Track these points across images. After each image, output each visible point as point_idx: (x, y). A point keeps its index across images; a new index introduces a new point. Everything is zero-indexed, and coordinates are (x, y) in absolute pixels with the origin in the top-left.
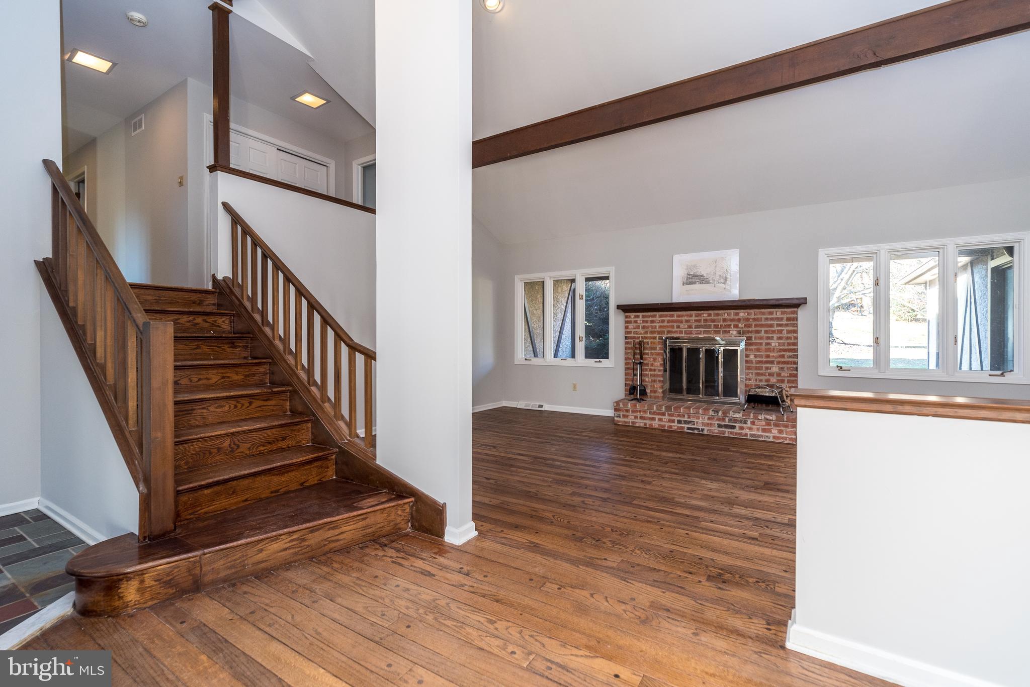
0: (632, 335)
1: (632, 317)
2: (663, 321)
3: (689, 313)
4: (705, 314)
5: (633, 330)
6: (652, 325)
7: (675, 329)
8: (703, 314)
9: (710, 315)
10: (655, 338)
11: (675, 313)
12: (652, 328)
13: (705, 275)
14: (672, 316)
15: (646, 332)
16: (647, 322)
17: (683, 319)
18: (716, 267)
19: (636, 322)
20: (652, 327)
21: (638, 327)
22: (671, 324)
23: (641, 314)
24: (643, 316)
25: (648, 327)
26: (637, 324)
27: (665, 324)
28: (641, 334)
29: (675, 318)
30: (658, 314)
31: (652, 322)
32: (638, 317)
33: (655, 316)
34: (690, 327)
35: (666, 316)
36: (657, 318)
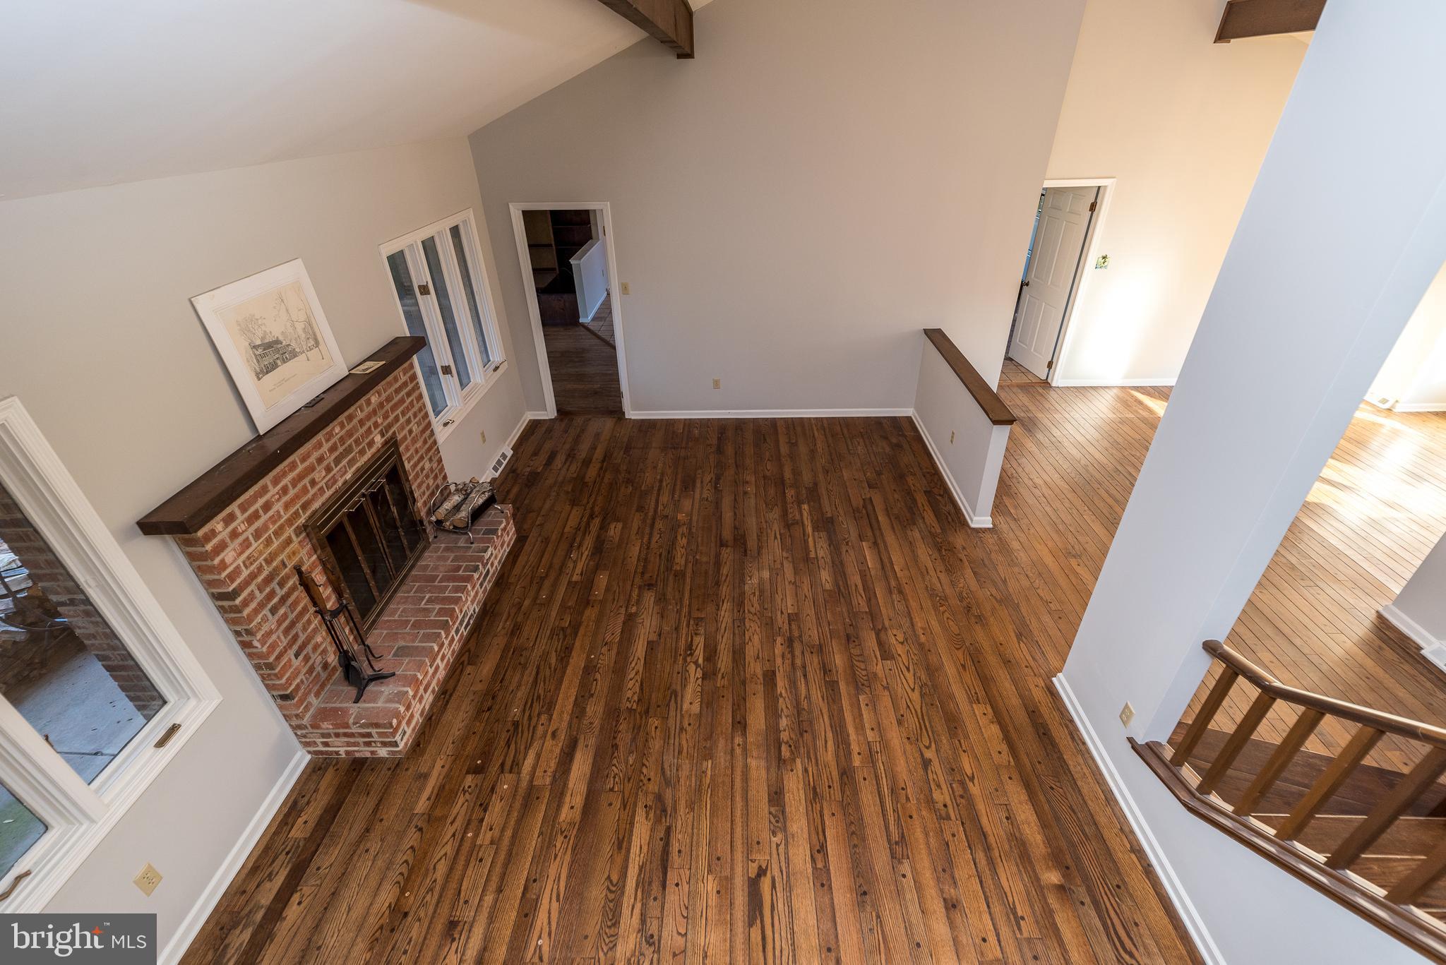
0: (245, 573)
1: (219, 527)
2: (285, 490)
3: (314, 441)
4: (336, 429)
5: (240, 561)
6: (270, 513)
7: (312, 492)
8: (333, 428)
9: (342, 426)
10: (289, 541)
11: (295, 457)
12: (274, 523)
13: (281, 338)
14: (293, 466)
15: (269, 542)
16: (256, 516)
17: (312, 459)
18: (287, 310)
19: (234, 535)
20: (273, 520)
21: (246, 544)
22: (300, 486)
23: (234, 507)
24: (243, 508)
25: (265, 528)
26: (241, 539)
27: (292, 492)
28: (261, 553)
29: (300, 467)
30: (267, 480)
31: (267, 507)
32: (231, 518)
33: (265, 490)
34: (328, 469)
35: (284, 474)
36: (273, 491)
